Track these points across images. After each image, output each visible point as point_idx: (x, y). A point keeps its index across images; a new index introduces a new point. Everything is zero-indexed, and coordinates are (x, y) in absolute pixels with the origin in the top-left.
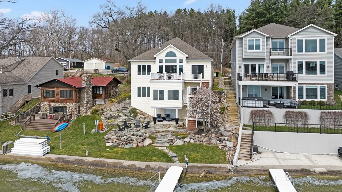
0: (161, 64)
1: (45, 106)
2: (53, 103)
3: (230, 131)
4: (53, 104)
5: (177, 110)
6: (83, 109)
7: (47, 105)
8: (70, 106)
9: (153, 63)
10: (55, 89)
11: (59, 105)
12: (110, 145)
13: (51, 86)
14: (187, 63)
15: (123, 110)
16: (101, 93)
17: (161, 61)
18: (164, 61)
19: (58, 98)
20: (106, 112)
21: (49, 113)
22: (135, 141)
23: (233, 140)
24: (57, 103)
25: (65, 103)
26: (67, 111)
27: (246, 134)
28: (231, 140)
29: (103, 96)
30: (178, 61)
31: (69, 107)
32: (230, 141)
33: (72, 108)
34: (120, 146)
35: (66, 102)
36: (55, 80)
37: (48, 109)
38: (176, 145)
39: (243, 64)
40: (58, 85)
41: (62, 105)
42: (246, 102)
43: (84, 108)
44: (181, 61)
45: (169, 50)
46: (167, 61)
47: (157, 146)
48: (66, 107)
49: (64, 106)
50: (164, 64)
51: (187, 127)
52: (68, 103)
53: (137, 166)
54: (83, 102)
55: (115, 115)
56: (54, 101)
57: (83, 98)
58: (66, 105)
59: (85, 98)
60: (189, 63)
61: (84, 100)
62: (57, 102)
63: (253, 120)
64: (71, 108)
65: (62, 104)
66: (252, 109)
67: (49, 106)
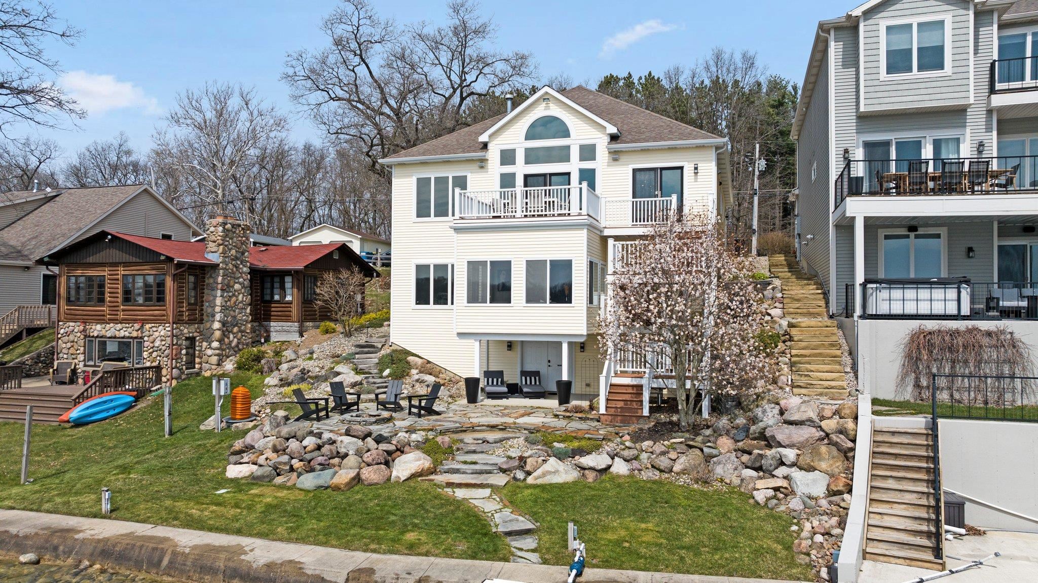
0: (508, 169)
1: (71, 337)
2: (99, 327)
3: (810, 420)
4: (97, 329)
5: (565, 347)
6: (209, 352)
7: (79, 334)
8: (157, 334)
9: (475, 166)
10: (105, 272)
11: (117, 334)
12: (240, 476)
13: (91, 260)
14: (615, 160)
15: (357, 356)
16: (289, 298)
17: (508, 157)
18: (520, 157)
19: (114, 308)
21: (85, 366)
22: (352, 460)
23: (824, 465)
24: (112, 325)
25: (137, 326)
26: (145, 354)
28: (815, 464)
29: (295, 311)
30: (575, 153)
31: (151, 338)
32: (810, 469)
33: (163, 343)
34: (279, 480)
35: (143, 322)
36: (104, 234)
37: (82, 349)
38: (539, 481)
39: (861, 144)
40: (114, 254)
41: (127, 334)
42: (885, 294)
43: (210, 348)
44: (588, 152)
45: (540, 112)
46: (532, 156)
47: (450, 485)
48: (140, 341)
49: (135, 334)
50: (521, 169)
51: (602, 410)
52: (150, 325)
54: (208, 325)
56: (101, 320)
57: (209, 310)
58: (142, 333)
59: (218, 309)
61: (213, 316)
62: (111, 321)
63: (917, 379)
64: (157, 343)
65: (129, 330)
67: (86, 336)
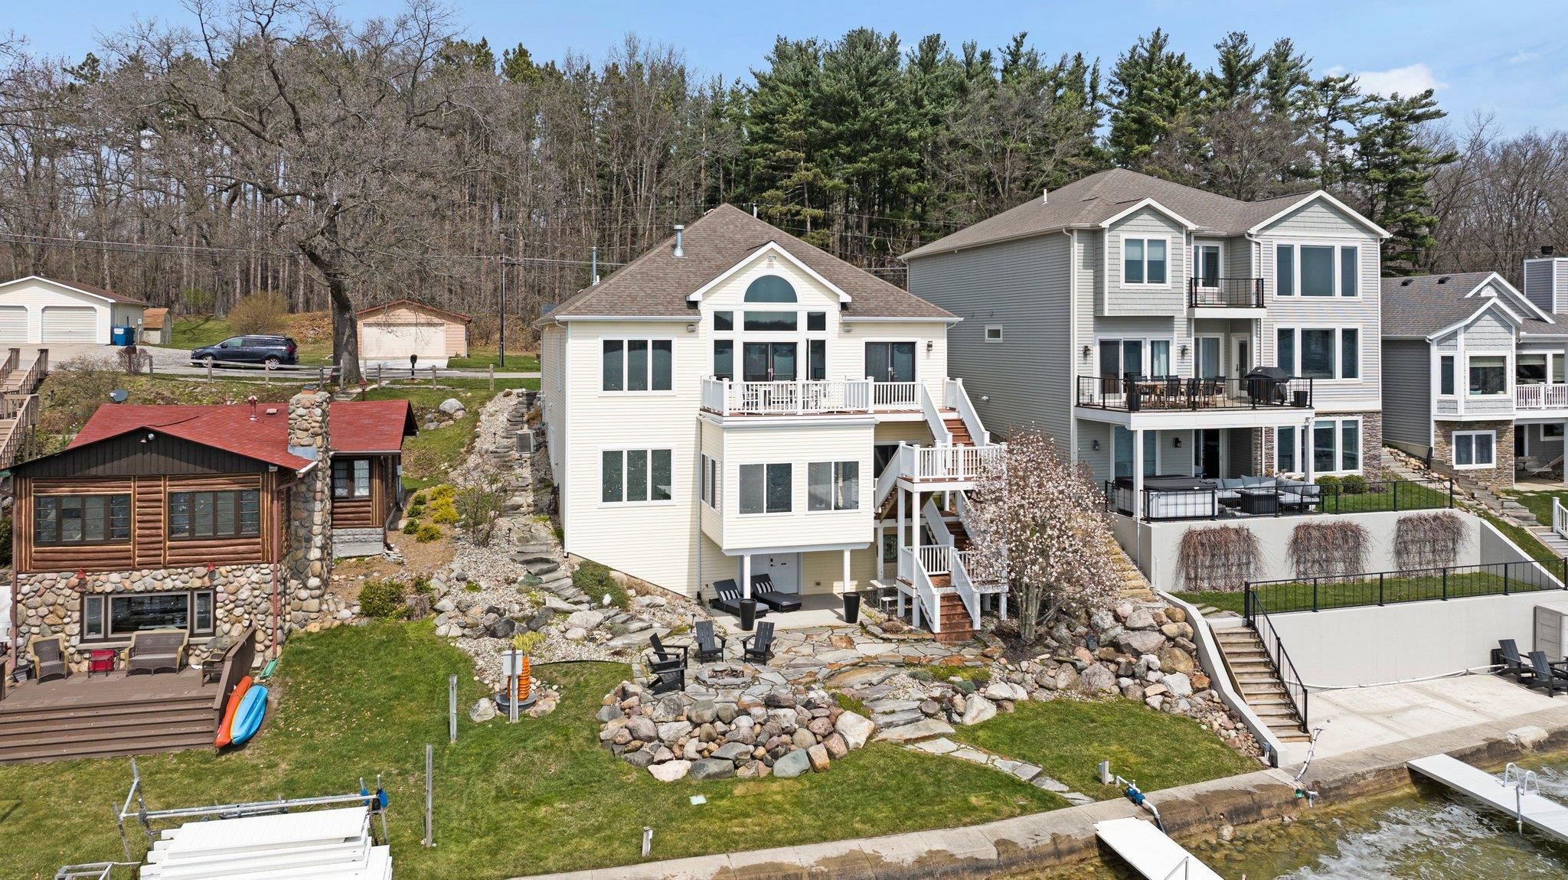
0: (724, 335)
1: (50, 597)
2: (115, 577)
3: (1151, 626)
4: (111, 581)
6: (304, 594)
7: (68, 592)
8: (243, 580)
9: (682, 329)
10: (132, 489)
11: (158, 585)
13: (99, 470)
14: (848, 331)
15: (544, 578)
17: (723, 321)
18: (739, 322)
19: (150, 545)
20: (445, 594)
21: (82, 641)
23: (1182, 667)
24: (145, 572)
25: (201, 570)
26: (220, 613)
27: (1228, 634)
28: (1176, 667)
29: (375, 509)
30: (802, 322)
31: (231, 588)
32: (1173, 671)
33: (256, 593)
35: (213, 564)
36: (143, 431)
37: (76, 616)
40: (154, 461)
41: (179, 584)
43: (306, 587)
44: (817, 321)
45: (761, 270)
46: (752, 322)
47: (908, 741)
48: (206, 595)
49: (197, 583)
50: (739, 336)
51: (937, 629)
52: (228, 568)
53: (962, 857)
55: (517, 607)
56: (124, 564)
58: (212, 579)
60: (856, 330)
62: (143, 565)
64: (244, 594)
65: (184, 577)
66: (1184, 526)
67: (82, 594)
